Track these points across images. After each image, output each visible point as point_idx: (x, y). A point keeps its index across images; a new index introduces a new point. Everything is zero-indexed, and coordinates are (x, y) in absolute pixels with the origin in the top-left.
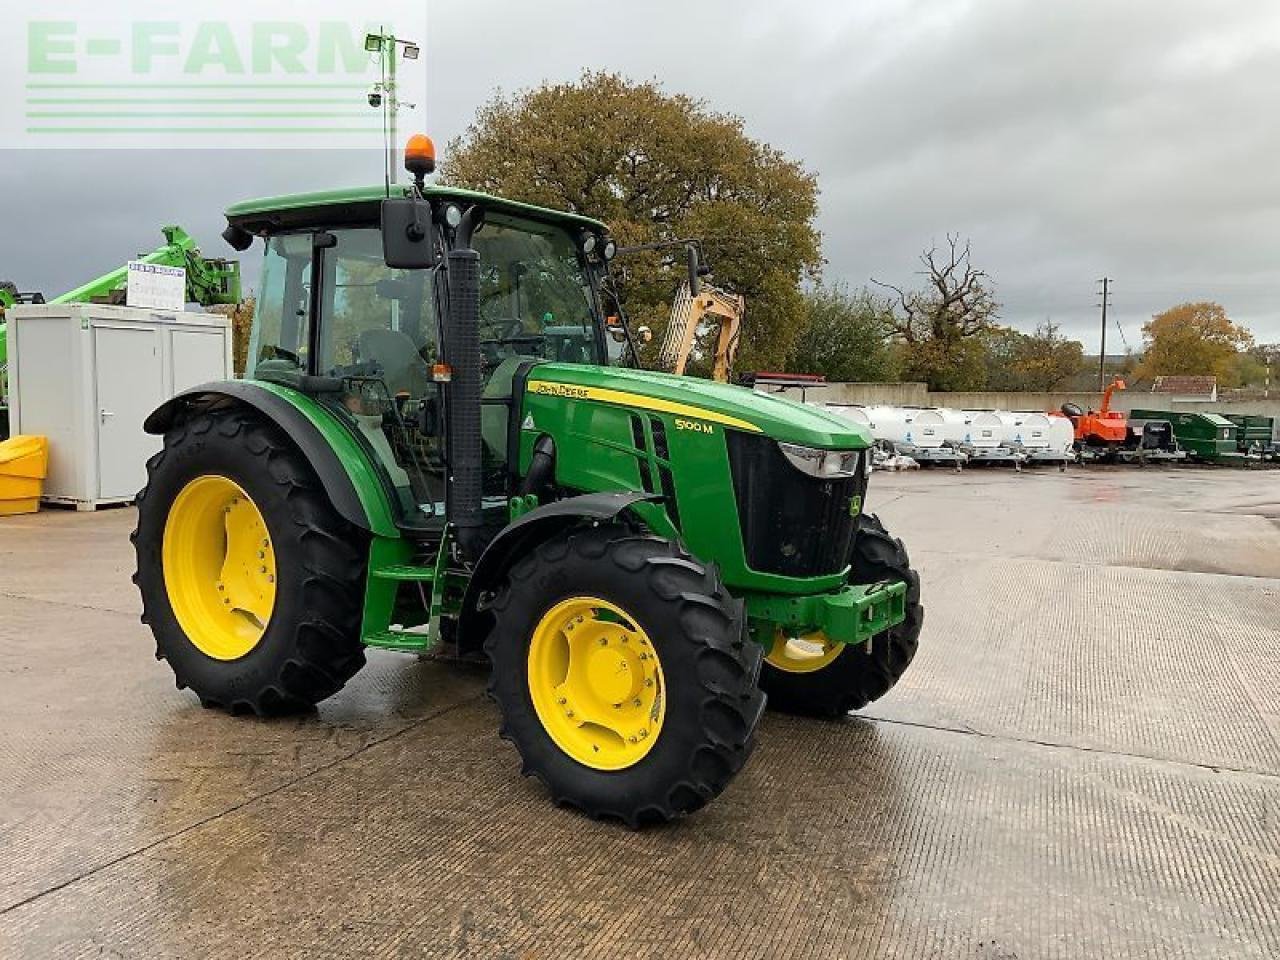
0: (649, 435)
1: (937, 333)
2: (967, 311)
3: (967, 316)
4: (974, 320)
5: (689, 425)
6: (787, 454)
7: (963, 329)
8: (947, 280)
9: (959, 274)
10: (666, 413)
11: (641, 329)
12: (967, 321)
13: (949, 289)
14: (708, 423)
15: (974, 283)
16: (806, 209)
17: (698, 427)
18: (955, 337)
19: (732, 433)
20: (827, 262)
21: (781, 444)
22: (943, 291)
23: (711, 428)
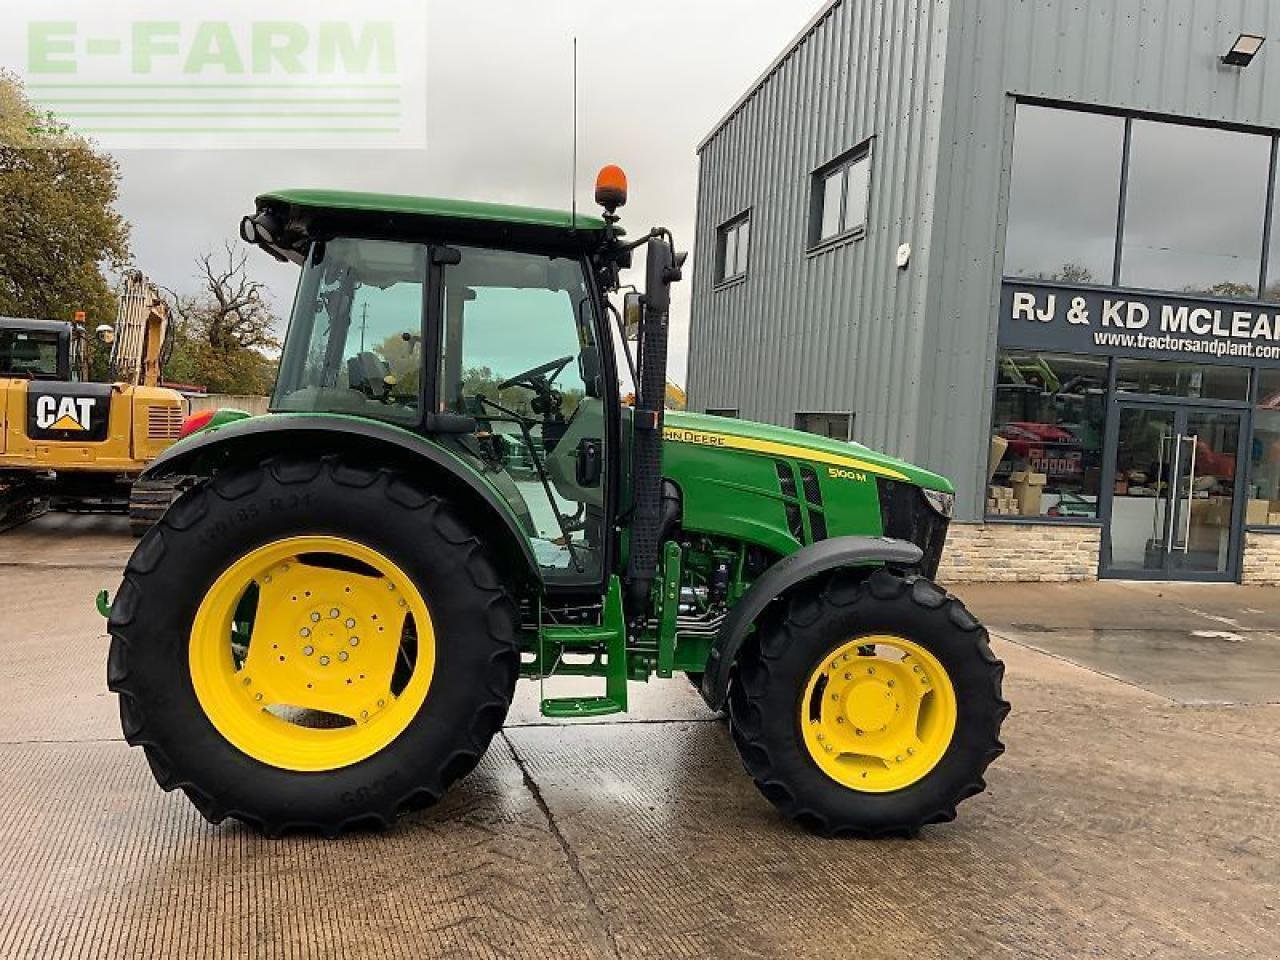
0: (799, 481)
1: (214, 341)
2: (242, 320)
3: (244, 326)
4: (252, 331)
5: (843, 474)
6: (929, 499)
7: (241, 338)
8: (224, 289)
9: (234, 284)
10: (819, 462)
11: (102, 327)
12: (244, 331)
13: (225, 297)
14: (861, 472)
15: (254, 294)
16: (106, 193)
17: (851, 475)
18: (231, 346)
19: (882, 481)
20: (133, 256)
21: (925, 491)
22: (220, 297)
23: (864, 476)
